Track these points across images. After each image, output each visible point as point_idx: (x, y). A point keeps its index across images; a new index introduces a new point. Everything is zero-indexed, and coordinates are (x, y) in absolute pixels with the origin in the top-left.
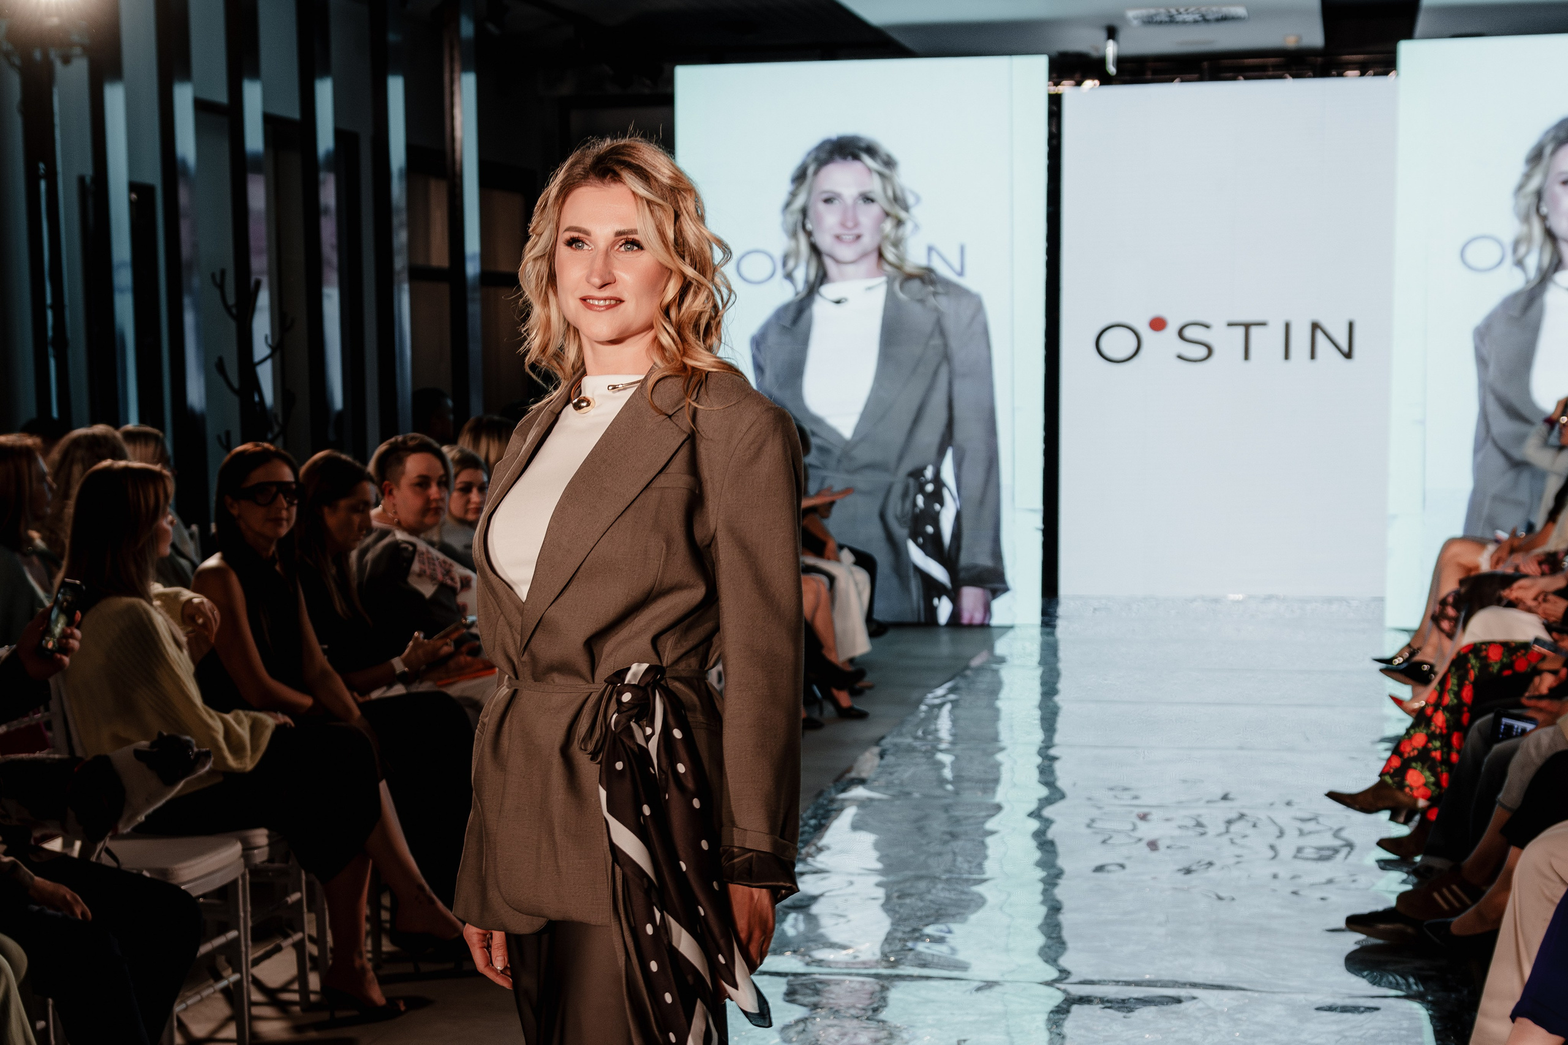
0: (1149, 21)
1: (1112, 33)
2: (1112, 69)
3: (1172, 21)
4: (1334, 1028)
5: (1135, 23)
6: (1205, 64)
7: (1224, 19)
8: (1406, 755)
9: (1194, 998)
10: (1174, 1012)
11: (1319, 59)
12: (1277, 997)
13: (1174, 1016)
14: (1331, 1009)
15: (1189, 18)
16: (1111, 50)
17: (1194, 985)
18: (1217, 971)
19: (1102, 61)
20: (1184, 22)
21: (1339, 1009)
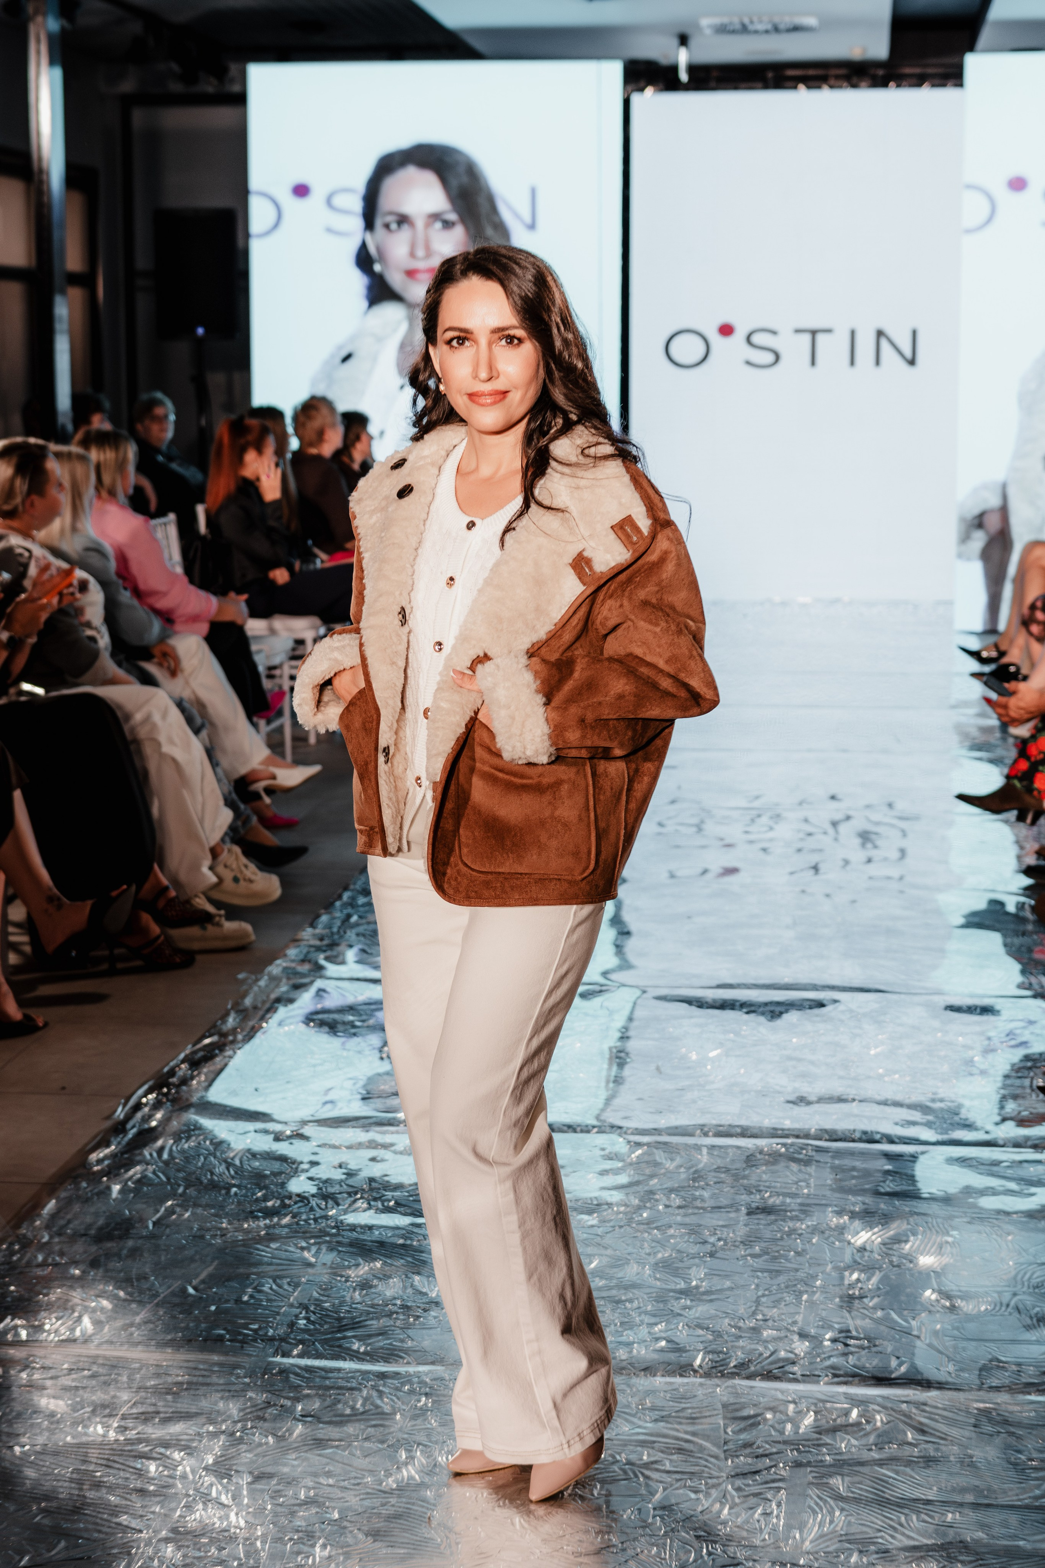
0: (722, 30)
1: (684, 40)
2: (684, 77)
3: (744, 29)
4: (977, 1029)
5: (708, 32)
6: (770, 75)
7: (796, 28)
8: (1033, 759)
9: (836, 1001)
10: (817, 1016)
11: (881, 72)
12: (916, 999)
13: (818, 1019)
14: (970, 1010)
15: (760, 27)
16: (683, 58)
17: (833, 988)
18: (853, 974)
19: (674, 69)
20: (756, 32)
21: (978, 1010)
